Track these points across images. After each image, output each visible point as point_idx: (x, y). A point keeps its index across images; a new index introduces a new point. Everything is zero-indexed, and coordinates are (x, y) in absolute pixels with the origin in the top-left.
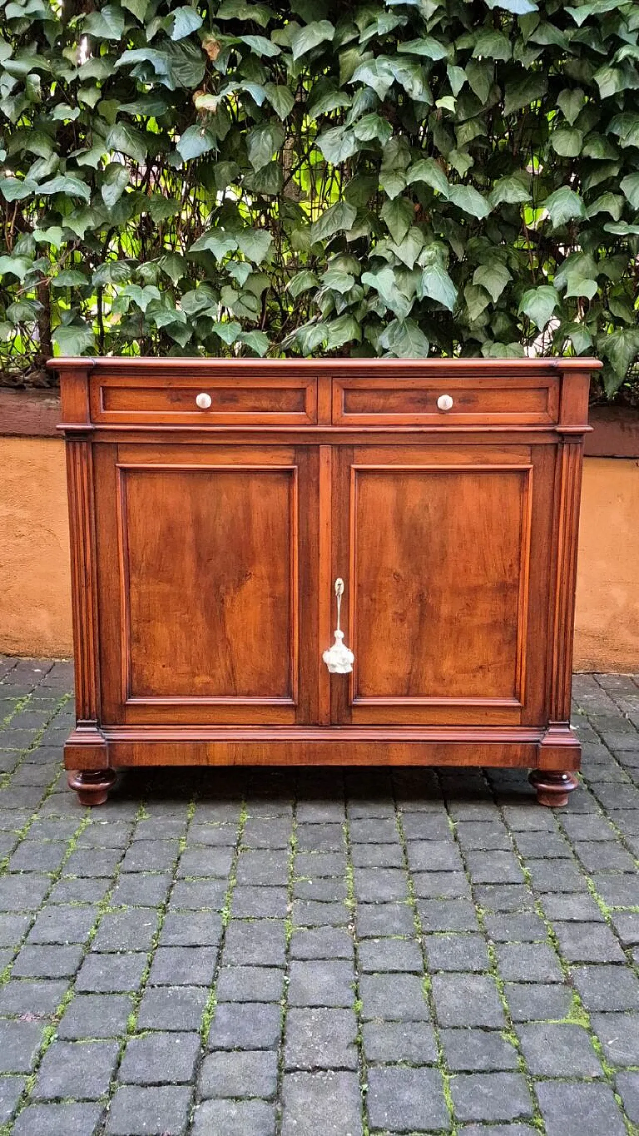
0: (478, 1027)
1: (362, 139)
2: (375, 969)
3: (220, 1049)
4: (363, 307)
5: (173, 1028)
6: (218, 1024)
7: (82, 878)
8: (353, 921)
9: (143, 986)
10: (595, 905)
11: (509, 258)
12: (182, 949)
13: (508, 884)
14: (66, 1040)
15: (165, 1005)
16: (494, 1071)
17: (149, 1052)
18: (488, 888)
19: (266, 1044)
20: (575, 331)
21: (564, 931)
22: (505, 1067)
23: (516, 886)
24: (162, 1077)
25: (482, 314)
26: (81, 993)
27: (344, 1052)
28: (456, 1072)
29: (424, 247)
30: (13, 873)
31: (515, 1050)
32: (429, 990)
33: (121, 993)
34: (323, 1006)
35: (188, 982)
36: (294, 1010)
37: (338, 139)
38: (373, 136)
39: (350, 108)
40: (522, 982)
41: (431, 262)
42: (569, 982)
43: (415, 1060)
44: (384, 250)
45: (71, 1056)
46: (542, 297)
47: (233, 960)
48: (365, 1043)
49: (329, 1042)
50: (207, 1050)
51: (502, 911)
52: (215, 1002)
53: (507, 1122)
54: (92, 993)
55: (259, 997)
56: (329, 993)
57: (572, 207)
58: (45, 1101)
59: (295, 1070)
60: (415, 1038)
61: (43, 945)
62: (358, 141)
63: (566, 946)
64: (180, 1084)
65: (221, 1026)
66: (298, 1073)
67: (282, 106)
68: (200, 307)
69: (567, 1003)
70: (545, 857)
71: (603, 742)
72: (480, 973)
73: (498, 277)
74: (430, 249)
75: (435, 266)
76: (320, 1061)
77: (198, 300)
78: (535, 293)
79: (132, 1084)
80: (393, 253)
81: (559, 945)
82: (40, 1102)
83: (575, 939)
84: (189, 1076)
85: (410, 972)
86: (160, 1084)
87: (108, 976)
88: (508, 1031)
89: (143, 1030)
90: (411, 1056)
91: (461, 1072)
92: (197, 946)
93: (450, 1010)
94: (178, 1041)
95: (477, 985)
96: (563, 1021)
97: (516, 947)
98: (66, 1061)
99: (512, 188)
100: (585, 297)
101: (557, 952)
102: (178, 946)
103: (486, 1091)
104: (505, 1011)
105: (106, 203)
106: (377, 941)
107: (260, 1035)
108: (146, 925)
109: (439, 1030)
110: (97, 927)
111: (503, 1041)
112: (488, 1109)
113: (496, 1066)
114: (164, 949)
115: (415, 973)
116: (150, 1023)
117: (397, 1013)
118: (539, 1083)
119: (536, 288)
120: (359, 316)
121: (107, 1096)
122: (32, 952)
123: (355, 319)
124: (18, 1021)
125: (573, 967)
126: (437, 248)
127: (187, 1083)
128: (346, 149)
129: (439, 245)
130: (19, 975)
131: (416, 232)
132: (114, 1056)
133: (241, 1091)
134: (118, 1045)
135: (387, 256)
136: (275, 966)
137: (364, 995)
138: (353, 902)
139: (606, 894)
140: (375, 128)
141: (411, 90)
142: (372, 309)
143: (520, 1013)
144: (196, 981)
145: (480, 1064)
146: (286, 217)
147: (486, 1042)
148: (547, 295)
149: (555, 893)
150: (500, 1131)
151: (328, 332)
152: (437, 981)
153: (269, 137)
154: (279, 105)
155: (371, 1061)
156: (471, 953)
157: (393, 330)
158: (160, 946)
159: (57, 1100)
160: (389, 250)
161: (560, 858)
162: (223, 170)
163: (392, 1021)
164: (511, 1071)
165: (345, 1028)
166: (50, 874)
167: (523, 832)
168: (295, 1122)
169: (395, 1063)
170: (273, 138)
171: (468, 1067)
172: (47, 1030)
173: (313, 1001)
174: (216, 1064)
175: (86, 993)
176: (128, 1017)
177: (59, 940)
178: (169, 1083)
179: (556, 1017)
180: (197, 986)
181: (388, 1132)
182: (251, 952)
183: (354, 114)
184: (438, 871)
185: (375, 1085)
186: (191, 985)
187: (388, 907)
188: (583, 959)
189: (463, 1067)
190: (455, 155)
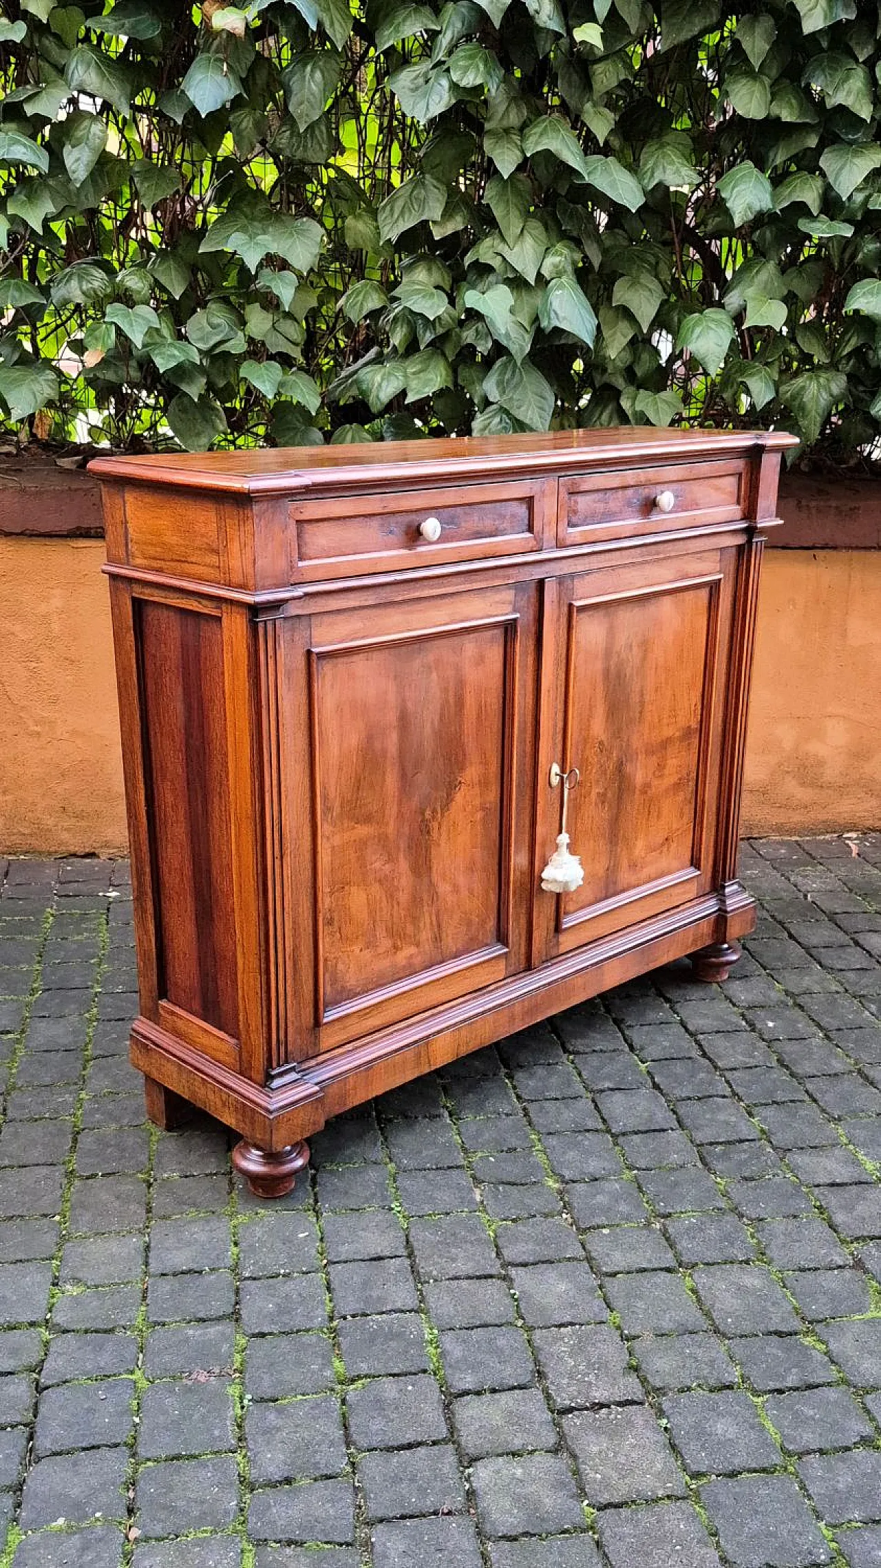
0: (770, 1333)
1: (463, 84)
2: (617, 1269)
3: (466, 1393)
5: (396, 1371)
6: (451, 1359)
7: (186, 1177)
8: (565, 1207)
9: (331, 1319)
10: (857, 1163)
11: (657, 263)
12: (362, 1264)
13: (741, 1141)
14: (262, 1400)
15: (372, 1341)
16: (810, 1387)
17: (379, 1404)
18: (719, 1149)
19: (524, 1380)
20: (753, 375)
21: (832, 1200)
22: (820, 1381)
23: (752, 1144)
24: (410, 1437)
25: (624, 349)
26: (254, 1336)
27: (622, 1381)
28: (765, 1393)
29: (546, 249)
30: (88, 1178)
31: (827, 1359)
32: (694, 1291)
33: (307, 1330)
34: (572, 1324)
35: (389, 1308)
36: (538, 1332)
37: (421, 80)
39: (440, 32)
40: (802, 1270)
42: (859, 1264)
43: (712, 1382)
44: (491, 253)
45: (280, 1422)
47: (435, 1273)
48: (643, 1366)
49: (598, 1369)
50: (451, 1398)
51: (746, 1179)
52: (436, 1331)
53: (848, 1449)
54: (270, 1334)
55: (489, 1320)
56: (572, 1306)
57: (761, 196)
58: (273, 1485)
59: (570, 1410)
60: (699, 1353)
61: (175, 1275)
62: (454, 86)
63: (839, 1218)
64: (434, 1443)
65: (457, 1362)
66: (576, 1413)
67: (337, 25)
68: (218, 338)
69: (865, 1291)
70: (774, 1102)
71: (791, 936)
72: (747, 1262)
73: (647, 293)
74: (556, 254)
75: (564, 279)
76: (598, 1395)
77: (213, 327)
78: (700, 319)
79: (375, 1449)
80: (504, 259)
81: (830, 1218)
82: (266, 1485)
83: (849, 1208)
84: (443, 1432)
85: (661, 1269)
86: (409, 1446)
87: (281, 1310)
88: (806, 1334)
89: (359, 1377)
90: (705, 1378)
91: (771, 1392)
92: (380, 1258)
93: (729, 1315)
94: (410, 1388)
95: (752, 1279)
96: (869, 1315)
97: (779, 1225)
98: (278, 1429)
99: (672, 163)
100: (769, 327)
101: (830, 1227)
102: (354, 1260)
103: (811, 1413)
104: (795, 1308)
105: (72, 177)
106: (606, 1231)
107: (509, 1370)
108: (301, 1235)
109: (727, 1342)
110: (236, 1244)
111: (807, 1348)
112: (820, 1435)
113: (813, 1380)
114: (340, 1267)
115: (668, 1270)
116: (364, 1368)
117: (666, 1325)
118: (869, 1396)
119: (701, 312)
120: (451, 353)
121: (349, 1469)
122: (165, 1286)
123: (444, 354)
124: (190, 1383)
125: (855, 1245)
126: (566, 251)
127: (444, 1441)
128: (436, 98)
129: (569, 248)
130: (162, 1319)
131: (536, 227)
132: (336, 1415)
133: (517, 1443)
134: (335, 1402)
135: (496, 263)
136: (491, 1276)
137: (618, 1303)
138: (557, 1181)
139: (864, 1145)
141: (537, 13)
142: (469, 341)
143: (816, 1309)
144: (399, 1305)
145: (791, 1381)
146: (337, 197)
147: (788, 1350)
148: (718, 322)
149: (802, 1148)
150: (843, 1460)
151: (406, 376)
152: (702, 1278)
153: (318, 75)
154: (332, 24)
155: (658, 1389)
156: (728, 1239)
157: (503, 373)
158: (330, 1263)
159: (288, 1481)
160: (498, 254)
161: (792, 1101)
162: (244, 124)
163: (663, 1335)
164: (829, 1384)
165: (612, 1351)
166: (140, 1176)
167: (735, 1069)
168: (599, 1476)
169: (689, 1389)
170: (322, 75)
171: (778, 1386)
172: (233, 1391)
173: (558, 1319)
174: (469, 1412)
175: (262, 1335)
176: (331, 1363)
177: (195, 1267)
178: (420, 1444)
179: (860, 1311)
180: (402, 1311)
181: (714, 1477)
182: (454, 1260)
183: (445, 41)
184: (647, 1132)
185: (677, 1420)
186: (395, 1312)
187: (606, 1185)
188: (865, 1234)
189: (772, 1385)
190: (592, 110)
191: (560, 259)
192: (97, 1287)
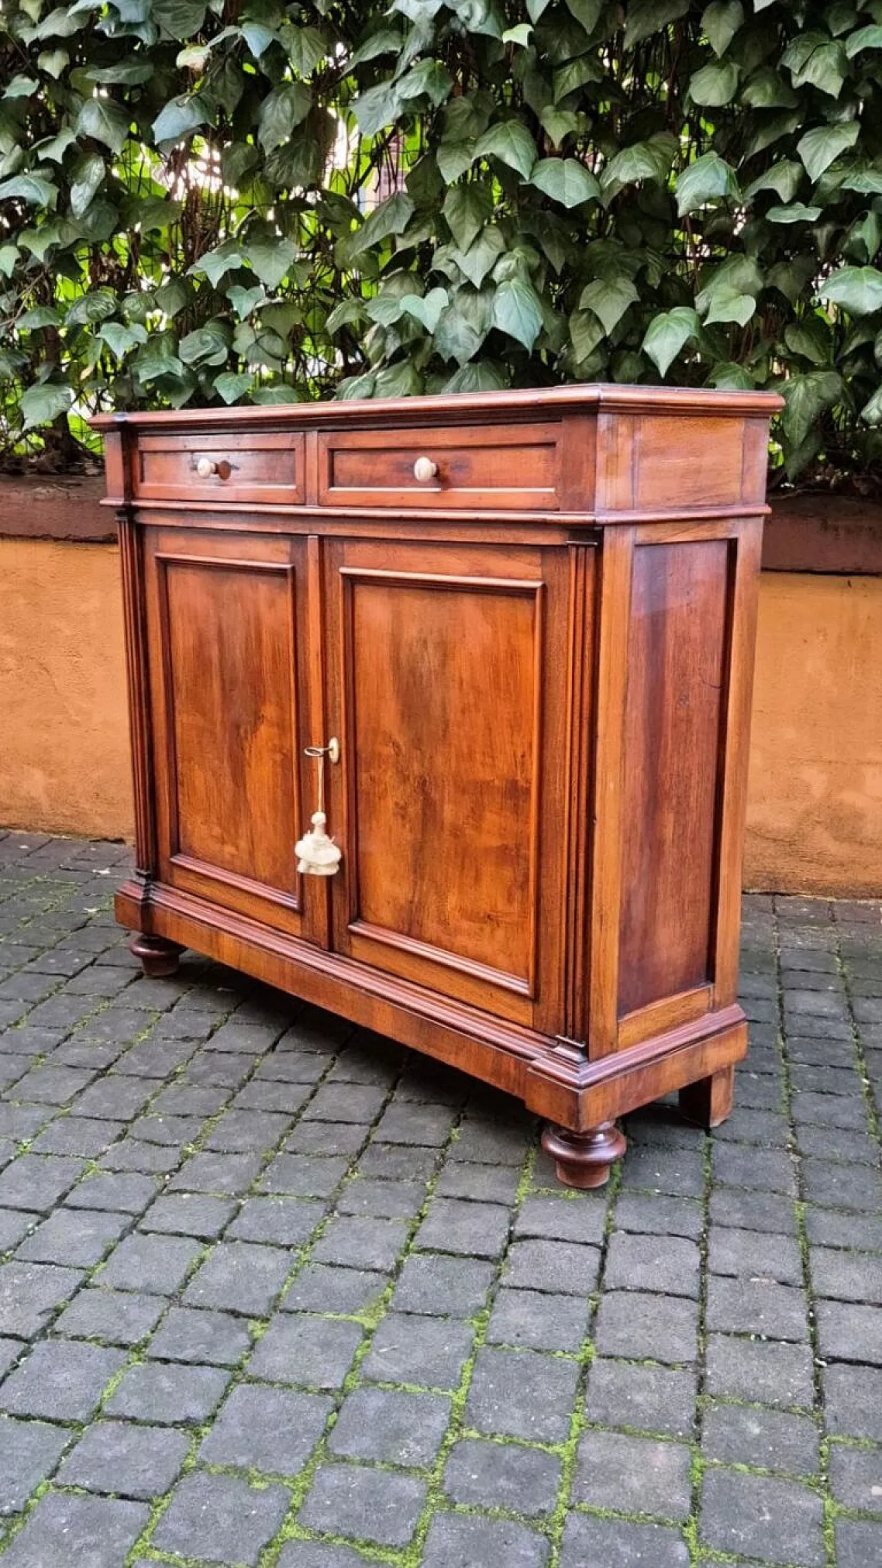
0: (226, 1311)
1: (407, 96)
2: (156, 1228)
4: (427, 348)
8: (177, 1170)
13: (418, 1146)
16: (198, 1364)
18: (386, 1148)
20: (723, 377)
22: (216, 1361)
25: (592, 353)
27: (32, 1318)
28: (152, 1359)
29: (501, 256)
31: (249, 1343)
34: (52, 1263)
36: (13, 1263)
37: (381, 99)
38: (419, 92)
39: (401, 53)
41: (509, 277)
42: (394, 1272)
43: (112, 1338)
44: (444, 260)
46: (672, 324)
48: (68, 1310)
49: (22, 1304)
53: (162, 1425)
56: (73, 1249)
60: (134, 1312)
62: (402, 100)
63: (429, 1228)
67: (306, 57)
69: (369, 1295)
72: (287, 1248)
73: (617, 296)
74: (512, 257)
75: (514, 281)
77: (202, 342)
78: (665, 320)
80: (457, 266)
81: (421, 1226)
85: (195, 1237)
88: (262, 1320)
90: (110, 1333)
91: (157, 1360)
96: (345, 1317)
97: (361, 1222)
100: (734, 323)
101: (411, 1235)
103: (167, 1385)
104: (278, 1296)
105: (75, 210)
106: (186, 1196)
111: (245, 1330)
112: (150, 1406)
113: (207, 1358)
118: (245, 1385)
119: (670, 311)
120: (420, 361)
123: (414, 368)
125: (416, 1255)
126: (520, 255)
128: (388, 113)
129: (526, 252)
131: (493, 234)
135: (448, 270)
136: (34, 1212)
137: (115, 1257)
138: (196, 1148)
139: (542, 1172)
140: (425, 79)
141: (468, 19)
143: (296, 1301)
145: (189, 1354)
147: (220, 1328)
148: (680, 321)
149: (473, 1163)
150: (144, 1434)
152: (222, 1251)
153: (287, 105)
154: (300, 54)
155: (54, 1333)
156: (294, 1223)
160: (452, 261)
164: (221, 1366)
165: (56, 1292)
169: (83, 1339)
170: (292, 105)
171: (170, 1356)
173: (45, 1257)
179: (340, 1312)
182: (19, 1192)
183: (403, 61)
189: (166, 1354)
190: (552, 115)
191: (514, 261)
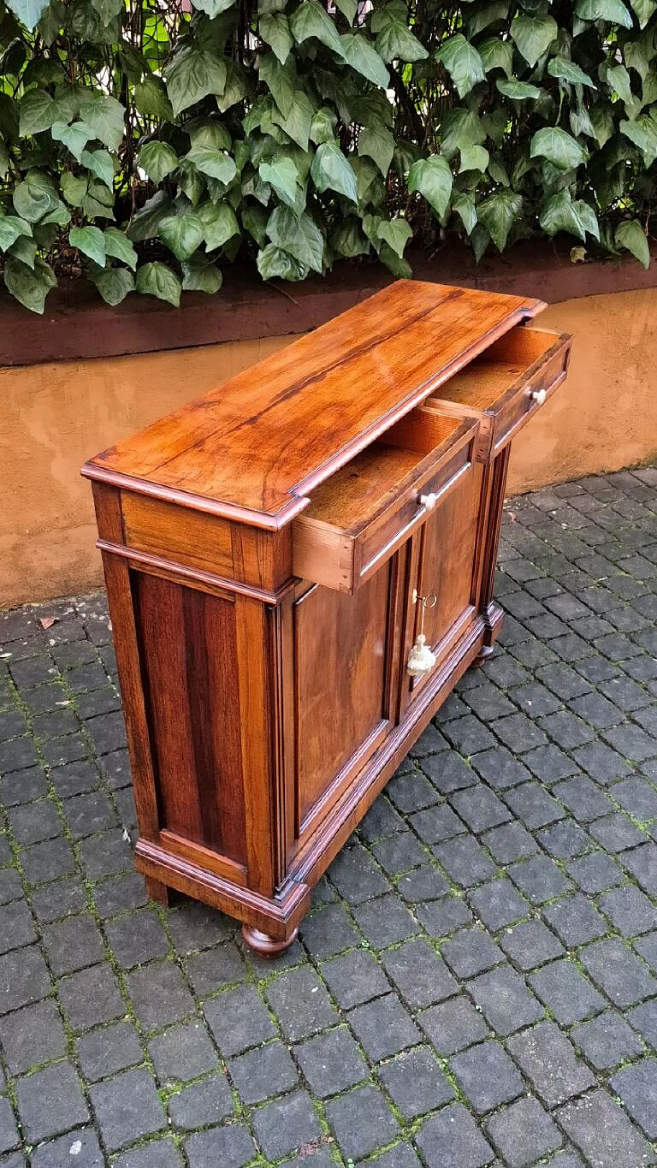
3: (490, 1112)
5: (435, 1106)
6: (466, 1083)
7: (204, 951)
9: (370, 1067)
10: (633, 826)
12: (367, 1007)
14: (359, 1159)
15: (408, 1081)
17: (439, 1141)
19: (519, 1088)
23: (564, 823)
26: (325, 1099)
27: (578, 1070)
29: (312, 117)
33: (360, 1083)
35: (404, 1045)
41: (324, 137)
43: (630, 1054)
44: (269, 125)
46: (433, 169)
47: (419, 1002)
50: (481, 1119)
51: (573, 858)
52: (444, 1060)
54: (336, 1094)
55: (474, 1038)
57: (476, 69)
59: (560, 1108)
60: (615, 1031)
61: (242, 1054)
65: (472, 1085)
66: (564, 1109)
72: (606, 937)
73: (382, 142)
75: (329, 143)
76: (570, 1089)
77: (36, 198)
78: (426, 166)
80: (280, 128)
83: (645, 870)
84: (491, 1153)
85: (558, 958)
87: (334, 1069)
89: (414, 1119)
90: (625, 1052)
92: (376, 998)
94: (452, 1120)
95: (615, 952)
100: (478, 170)
101: (641, 889)
102: (360, 1005)
107: (506, 1082)
108: (314, 990)
110: (271, 1010)
114: (353, 1014)
115: (563, 957)
116: (413, 1109)
119: (426, 159)
120: (236, 205)
122: (241, 1067)
123: (231, 209)
126: (327, 118)
127: (495, 1162)
130: (254, 1101)
131: (302, 97)
132: (416, 1161)
133: (540, 1148)
134: (410, 1149)
135: (274, 133)
139: (631, 808)
142: (249, 192)
144: (409, 1040)
148: (439, 168)
149: (596, 820)
155: (603, 1071)
156: (586, 918)
157: (281, 221)
158: (345, 1011)
160: (275, 124)
161: (573, 776)
163: (584, 1019)
167: (526, 752)
168: (601, 1162)
169: (622, 1066)
172: (337, 1158)
174: (499, 1129)
175: (331, 1096)
176: (390, 1110)
177: (253, 1041)
180: (414, 1046)
184: (496, 827)
185: (626, 1097)
186: (410, 1047)
187: (492, 886)
191: (323, 124)
192: (191, 1081)
